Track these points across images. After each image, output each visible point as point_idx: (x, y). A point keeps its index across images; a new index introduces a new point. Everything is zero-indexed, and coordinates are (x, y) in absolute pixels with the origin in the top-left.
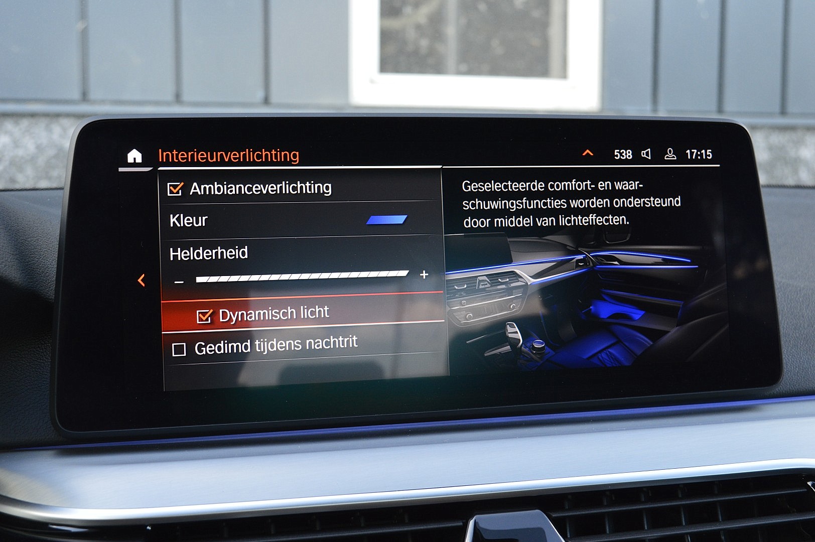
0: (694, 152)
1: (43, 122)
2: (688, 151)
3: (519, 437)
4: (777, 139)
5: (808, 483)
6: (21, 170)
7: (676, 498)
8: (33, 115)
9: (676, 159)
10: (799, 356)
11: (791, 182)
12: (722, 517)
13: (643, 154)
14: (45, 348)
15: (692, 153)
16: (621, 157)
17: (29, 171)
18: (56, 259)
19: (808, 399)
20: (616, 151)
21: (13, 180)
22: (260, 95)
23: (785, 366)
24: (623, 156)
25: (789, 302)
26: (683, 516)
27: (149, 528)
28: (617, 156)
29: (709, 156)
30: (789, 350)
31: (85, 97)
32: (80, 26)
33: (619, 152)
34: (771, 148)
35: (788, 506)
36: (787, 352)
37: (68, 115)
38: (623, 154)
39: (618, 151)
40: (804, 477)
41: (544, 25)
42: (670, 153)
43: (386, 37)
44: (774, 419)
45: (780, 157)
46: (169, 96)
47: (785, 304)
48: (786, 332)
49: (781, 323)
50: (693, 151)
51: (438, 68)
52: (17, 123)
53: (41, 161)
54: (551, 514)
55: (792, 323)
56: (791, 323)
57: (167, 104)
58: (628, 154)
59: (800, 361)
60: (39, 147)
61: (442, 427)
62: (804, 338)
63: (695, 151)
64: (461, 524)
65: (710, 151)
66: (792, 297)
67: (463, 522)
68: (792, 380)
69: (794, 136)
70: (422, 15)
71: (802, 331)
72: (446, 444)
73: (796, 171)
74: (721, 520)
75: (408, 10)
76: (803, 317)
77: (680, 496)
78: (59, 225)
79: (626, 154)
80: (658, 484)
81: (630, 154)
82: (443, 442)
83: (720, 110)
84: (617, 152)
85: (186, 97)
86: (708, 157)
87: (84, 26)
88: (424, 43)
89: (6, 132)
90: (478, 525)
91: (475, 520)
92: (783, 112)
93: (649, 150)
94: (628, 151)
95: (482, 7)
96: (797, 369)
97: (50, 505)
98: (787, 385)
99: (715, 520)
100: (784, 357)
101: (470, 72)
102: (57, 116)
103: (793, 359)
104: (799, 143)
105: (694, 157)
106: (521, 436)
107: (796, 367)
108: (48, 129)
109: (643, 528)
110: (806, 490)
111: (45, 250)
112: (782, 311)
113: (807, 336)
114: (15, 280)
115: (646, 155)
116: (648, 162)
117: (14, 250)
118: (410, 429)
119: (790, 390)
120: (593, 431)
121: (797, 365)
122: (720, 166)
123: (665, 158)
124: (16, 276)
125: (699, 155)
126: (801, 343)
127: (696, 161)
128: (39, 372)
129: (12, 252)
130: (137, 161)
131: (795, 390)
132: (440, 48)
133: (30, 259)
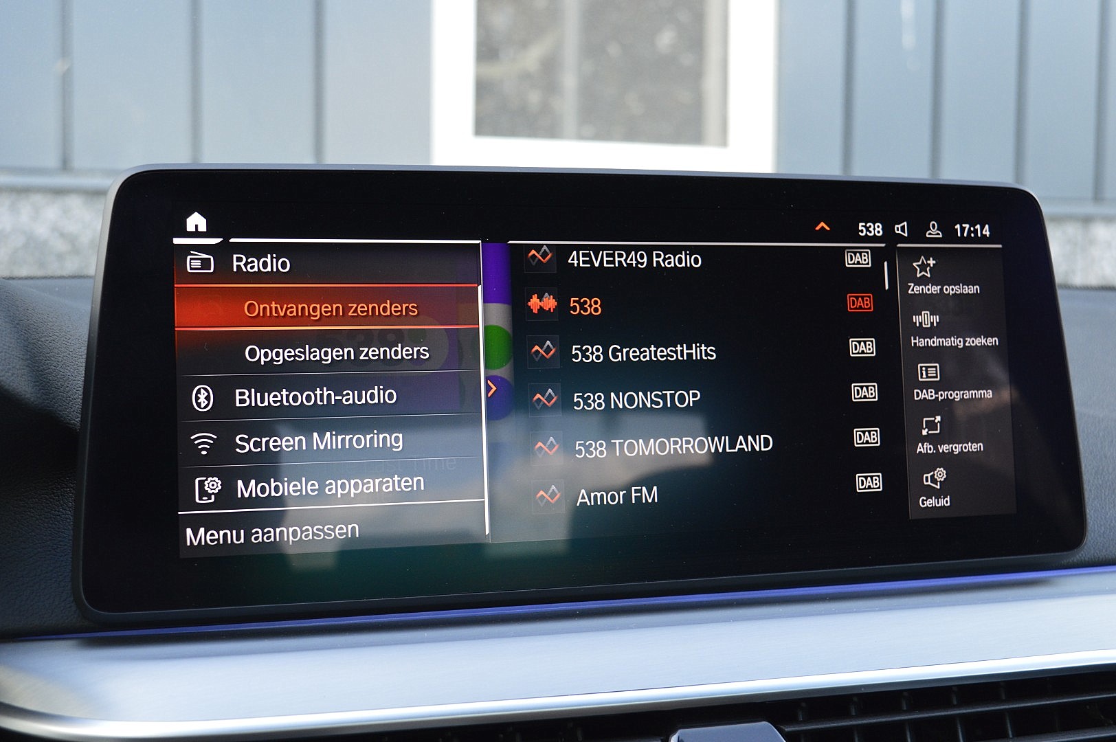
0: (965, 227)
2: (958, 226)
7: (949, 705)
9: (941, 236)
12: (1012, 732)
13: (898, 229)
14: (62, 495)
15: (963, 229)
16: (868, 233)
20: (861, 224)
24: (870, 232)
26: (960, 730)
28: (862, 231)
29: (986, 233)
31: (65, 165)
32: (59, 67)
33: (865, 226)
35: (1102, 717)
38: (870, 229)
39: (864, 224)
41: (696, 75)
42: (934, 228)
43: (483, 88)
50: (964, 225)
51: (552, 132)
54: (783, 727)
58: (877, 229)
63: (967, 226)
65: (988, 226)
67: (661, 740)
68: (1097, 543)
70: (532, 58)
74: (1011, 736)
75: (508, 53)
76: (1106, 457)
77: (955, 703)
79: (874, 229)
80: (929, 686)
81: (880, 229)
82: (628, 628)
84: (862, 226)
86: (984, 235)
87: (66, 67)
88: (534, 98)
91: (680, 737)
93: (905, 223)
94: (877, 225)
96: (1103, 528)
102: (27, 190)
105: (965, 235)
113: (1112, 483)
114: (25, 395)
115: (902, 231)
116: (904, 240)
117: (23, 353)
118: (578, 610)
119: (1094, 556)
120: (834, 613)
121: (1102, 523)
122: (1000, 246)
123: (927, 236)
124: (27, 389)
125: (972, 232)
126: (1107, 494)
127: (968, 240)
128: (53, 528)
129: (22, 356)
130: (200, 230)
131: (1101, 557)
132: (556, 105)
133: (44, 367)
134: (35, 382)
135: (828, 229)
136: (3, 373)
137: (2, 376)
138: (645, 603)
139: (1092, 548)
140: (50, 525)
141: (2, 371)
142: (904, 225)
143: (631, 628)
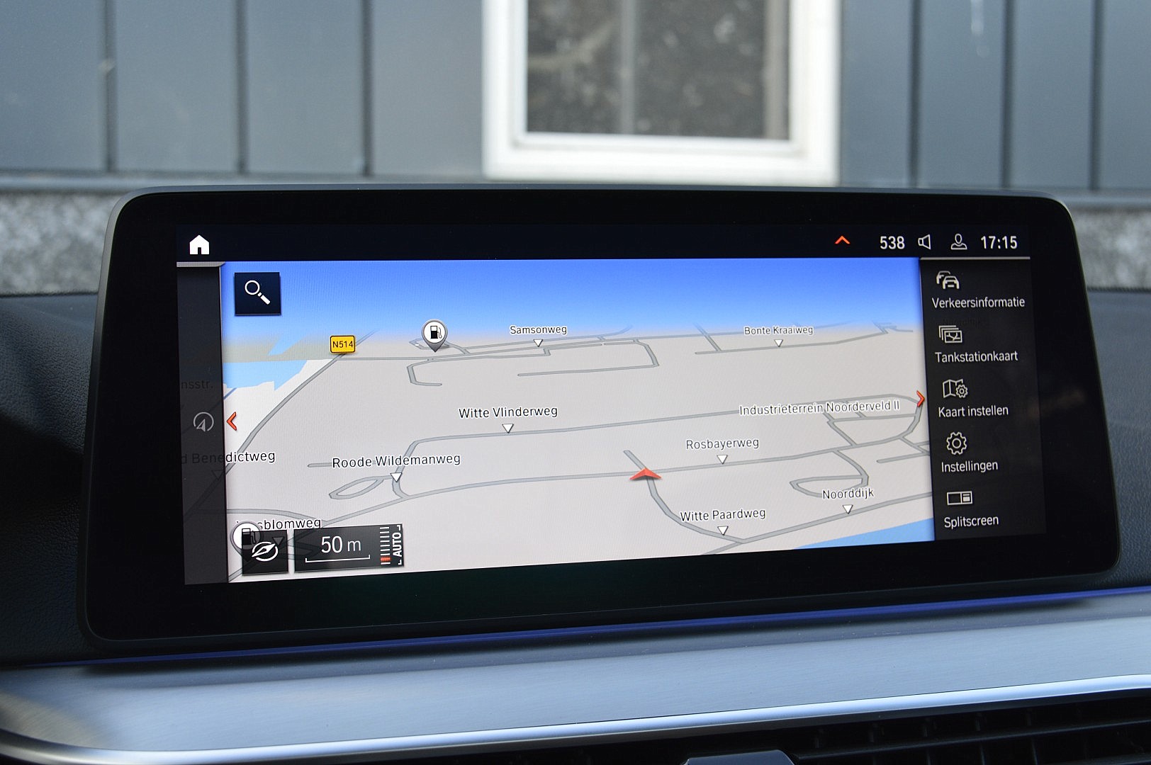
0: (992, 239)
1: (50, 202)
2: (984, 238)
3: (748, 646)
4: (1085, 224)
6: (18, 268)
7: (973, 732)
8: (36, 192)
9: (966, 248)
10: (1140, 529)
12: (1037, 759)
14: (69, 521)
15: (989, 241)
16: (890, 247)
17: (31, 272)
20: (882, 238)
22: (357, 163)
23: (1121, 543)
24: (892, 245)
25: (1125, 452)
26: (982, 758)
28: (884, 245)
29: (1013, 244)
30: (1127, 520)
31: (110, 167)
32: (105, 66)
33: (887, 240)
35: (1132, 744)
36: (1124, 523)
37: (87, 192)
38: (892, 243)
39: (885, 237)
41: (757, 65)
42: (959, 241)
43: (536, 82)
44: (1109, 618)
46: (230, 165)
47: (1119, 455)
48: (1123, 494)
49: (1116, 482)
50: (990, 237)
51: (609, 126)
52: (14, 204)
53: (48, 257)
54: (797, 756)
55: (1130, 482)
56: (1128, 481)
57: (227, 176)
58: (899, 243)
59: (1142, 535)
60: (45, 238)
61: (639, 631)
63: (994, 238)
65: (1015, 237)
66: (1129, 445)
68: (1133, 562)
69: (1109, 220)
70: (586, 50)
71: (1145, 494)
72: (645, 656)
73: (1111, 270)
74: (1036, 763)
75: (565, 44)
77: (977, 729)
78: (92, 344)
79: (896, 242)
81: (902, 242)
82: (640, 653)
83: (1005, 185)
84: (884, 239)
85: (252, 169)
86: (1012, 247)
87: (110, 68)
88: (589, 91)
92: (1094, 187)
93: (929, 236)
94: (899, 238)
95: (671, 40)
96: (1140, 547)
97: (79, 745)
98: (1126, 570)
100: (1120, 530)
101: (654, 131)
102: (71, 193)
103: (1133, 534)
104: (1116, 231)
105: (992, 247)
106: (751, 645)
107: (1138, 544)
108: (58, 212)
111: (70, 379)
115: (925, 244)
116: (927, 253)
117: (26, 380)
119: (1129, 577)
120: (854, 637)
121: (1139, 542)
122: (1029, 258)
123: (952, 248)
124: (29, 416)
125: (999, 244)
127: (995, 252)
128: (61, 554)
129: (24, 383)
130: (203, 252)
132: (612, 97)
133: (48, 392)
134: (37, 409)
135: (848, 243)
136: (5, 400)
137: (3, 404)
139: (1127, 568)
140: (57, 551)
141: (3, 398)
142: (928, 238)
143: (644, 654)
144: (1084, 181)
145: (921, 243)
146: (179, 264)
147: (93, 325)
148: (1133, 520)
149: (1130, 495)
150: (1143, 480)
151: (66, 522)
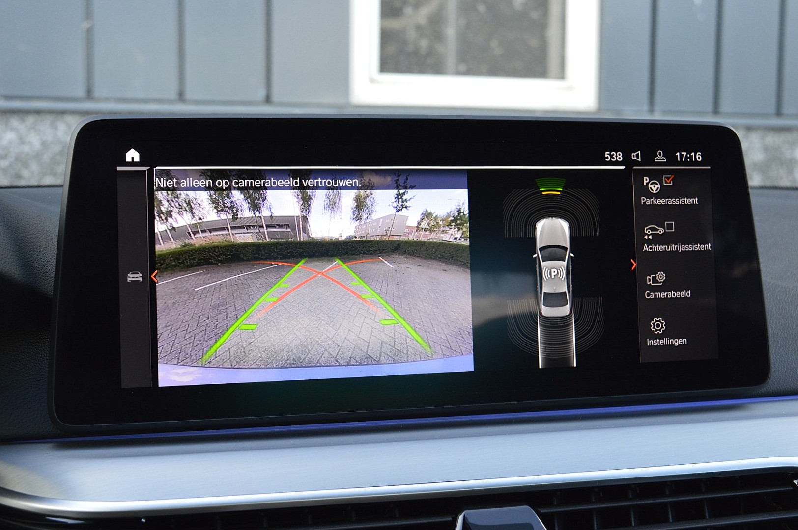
0: (684, 154)
1: (48, 119)
2: (678, 154)
3: (508, 434)
4: (772, 139)
5: (794, 481)
6: (26, 165)
7: (663, 495)
8: (38, 112)
9: (665, 161)
10: (786, 356)
11: (785, 182)
12: (708, 515)
14: (44, 343)
15: (681, 156)
16: (612, 159)
17: (34, 167)
18: (55, 256)
19: (791, 398)
20: (606, 153)
21: (19, 176)
22: (262, 93)
23: (772, 366)
24: (614, 158)
25: (778, 302)
26: (670, 513)
27: (143, 520)
28: (607, 158)
29: (699, 158)
30: (777, 350)
31: (89, 94)
32: (86, 25)
33: (610, 154)
34: (766, 149)
35: (775, 504)
36: (775, 352)
37: (73, 112)
38: (613, 156)
39: (609, 153)
40: (790, 476)
41: (542, 26)
42: (660, 155)
43: (386, 37)
44: (760, 418)
45: (774, 157)
46: (173, 94)
47: (774, 304)
48: (775, 332)
49: (770, 323)
50: (682, 153)
51: (438, 68)
52: (23, 120)
53: (46, 158)
54: (539, 510)
55: (781, 323)
56: (779, 323)
57: (170, 101)
58: (619, 156)
59: (787, 361)
60: (44, 144)
61: (433, 423)
62: (792, 338)
64: (451, 519)
65: (700, 153)
66: (781, 298)
67: (452, 518)
68: (780, 379)
69: (789, 137)
70: (422, 15)
71: (791, 332)
72: (437, 441)
73: (790, 172)
74: (707, 517)
75: (408, 10)
76: (791, 317)
77: (668, 493)
78: (59, 223)
79: (616, 156)
80: (646, 481)
82: (433, 438)
83: (716, 111)
84: (608, 154)
85: (189, 95)
86: (697, 160)
87: (89, 26)
88: (424, 43)
89: (12, 129)
90: (467, 520)
91: (464, 516)
92: (779, 113)
93: (639, 152)
94: (618, 153)
95: (482, 8)
97: (48, 497)
98: (775, 384)
99: (702, 517)
100: (772, 356)
101: (469, 72)
102: (63, 113)
103: (781, 359)
105: (683, 160)
106: (510, 433)
107: (784, 367)
108: (54, 126)
109: (630, 525)
110: (792, 488)
111: (44, 246)
112: (771, 311)
113: (795, 336)
114: (14, 276)
115: (636, 157)
116: (638, 164)
117: (14, 247)
118: (402, 425)
119: (777, 389)
120: (582, 429)
121: (785, 365)
122: (710, 168)
123: (655, 161)
124: (15, 272)
125: (689, 158)
126: (790, 344)
127: (686, 163)
128: (38, 366)
129: (12, 249)
130: (135, 161)
131: (782, 390)
132: (440, 48)
133: (29, 256)
134: (21, 267)
138: (450, 420)
139: (776, 383)
140: (36, 364)
142: (639, 153)
143: (436, 439)
144: (772, 109)
145: (634, 156)
146: (119, 169)
147: (60, 209)
148: (781, 350)
149: (780, 332)
150: (789, 322)
151: (42, 344)
